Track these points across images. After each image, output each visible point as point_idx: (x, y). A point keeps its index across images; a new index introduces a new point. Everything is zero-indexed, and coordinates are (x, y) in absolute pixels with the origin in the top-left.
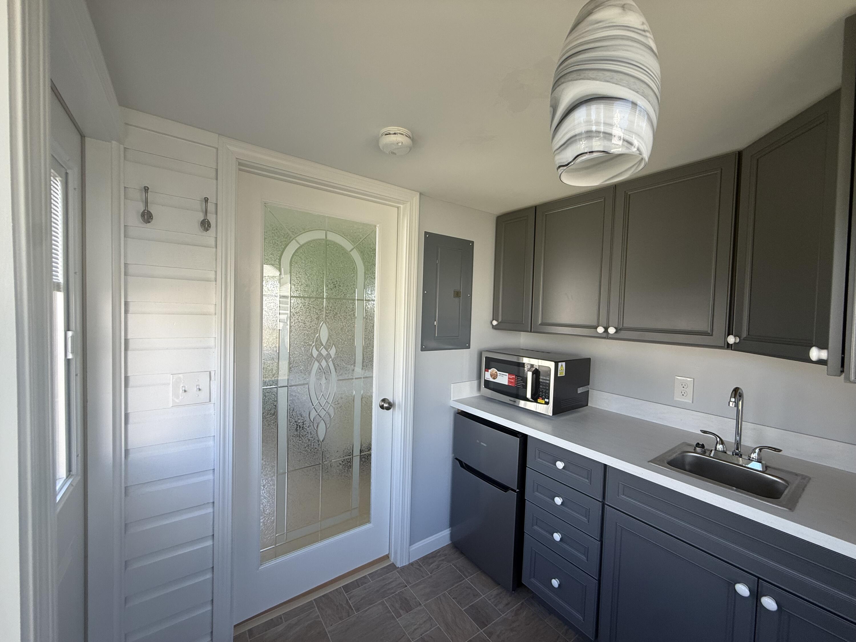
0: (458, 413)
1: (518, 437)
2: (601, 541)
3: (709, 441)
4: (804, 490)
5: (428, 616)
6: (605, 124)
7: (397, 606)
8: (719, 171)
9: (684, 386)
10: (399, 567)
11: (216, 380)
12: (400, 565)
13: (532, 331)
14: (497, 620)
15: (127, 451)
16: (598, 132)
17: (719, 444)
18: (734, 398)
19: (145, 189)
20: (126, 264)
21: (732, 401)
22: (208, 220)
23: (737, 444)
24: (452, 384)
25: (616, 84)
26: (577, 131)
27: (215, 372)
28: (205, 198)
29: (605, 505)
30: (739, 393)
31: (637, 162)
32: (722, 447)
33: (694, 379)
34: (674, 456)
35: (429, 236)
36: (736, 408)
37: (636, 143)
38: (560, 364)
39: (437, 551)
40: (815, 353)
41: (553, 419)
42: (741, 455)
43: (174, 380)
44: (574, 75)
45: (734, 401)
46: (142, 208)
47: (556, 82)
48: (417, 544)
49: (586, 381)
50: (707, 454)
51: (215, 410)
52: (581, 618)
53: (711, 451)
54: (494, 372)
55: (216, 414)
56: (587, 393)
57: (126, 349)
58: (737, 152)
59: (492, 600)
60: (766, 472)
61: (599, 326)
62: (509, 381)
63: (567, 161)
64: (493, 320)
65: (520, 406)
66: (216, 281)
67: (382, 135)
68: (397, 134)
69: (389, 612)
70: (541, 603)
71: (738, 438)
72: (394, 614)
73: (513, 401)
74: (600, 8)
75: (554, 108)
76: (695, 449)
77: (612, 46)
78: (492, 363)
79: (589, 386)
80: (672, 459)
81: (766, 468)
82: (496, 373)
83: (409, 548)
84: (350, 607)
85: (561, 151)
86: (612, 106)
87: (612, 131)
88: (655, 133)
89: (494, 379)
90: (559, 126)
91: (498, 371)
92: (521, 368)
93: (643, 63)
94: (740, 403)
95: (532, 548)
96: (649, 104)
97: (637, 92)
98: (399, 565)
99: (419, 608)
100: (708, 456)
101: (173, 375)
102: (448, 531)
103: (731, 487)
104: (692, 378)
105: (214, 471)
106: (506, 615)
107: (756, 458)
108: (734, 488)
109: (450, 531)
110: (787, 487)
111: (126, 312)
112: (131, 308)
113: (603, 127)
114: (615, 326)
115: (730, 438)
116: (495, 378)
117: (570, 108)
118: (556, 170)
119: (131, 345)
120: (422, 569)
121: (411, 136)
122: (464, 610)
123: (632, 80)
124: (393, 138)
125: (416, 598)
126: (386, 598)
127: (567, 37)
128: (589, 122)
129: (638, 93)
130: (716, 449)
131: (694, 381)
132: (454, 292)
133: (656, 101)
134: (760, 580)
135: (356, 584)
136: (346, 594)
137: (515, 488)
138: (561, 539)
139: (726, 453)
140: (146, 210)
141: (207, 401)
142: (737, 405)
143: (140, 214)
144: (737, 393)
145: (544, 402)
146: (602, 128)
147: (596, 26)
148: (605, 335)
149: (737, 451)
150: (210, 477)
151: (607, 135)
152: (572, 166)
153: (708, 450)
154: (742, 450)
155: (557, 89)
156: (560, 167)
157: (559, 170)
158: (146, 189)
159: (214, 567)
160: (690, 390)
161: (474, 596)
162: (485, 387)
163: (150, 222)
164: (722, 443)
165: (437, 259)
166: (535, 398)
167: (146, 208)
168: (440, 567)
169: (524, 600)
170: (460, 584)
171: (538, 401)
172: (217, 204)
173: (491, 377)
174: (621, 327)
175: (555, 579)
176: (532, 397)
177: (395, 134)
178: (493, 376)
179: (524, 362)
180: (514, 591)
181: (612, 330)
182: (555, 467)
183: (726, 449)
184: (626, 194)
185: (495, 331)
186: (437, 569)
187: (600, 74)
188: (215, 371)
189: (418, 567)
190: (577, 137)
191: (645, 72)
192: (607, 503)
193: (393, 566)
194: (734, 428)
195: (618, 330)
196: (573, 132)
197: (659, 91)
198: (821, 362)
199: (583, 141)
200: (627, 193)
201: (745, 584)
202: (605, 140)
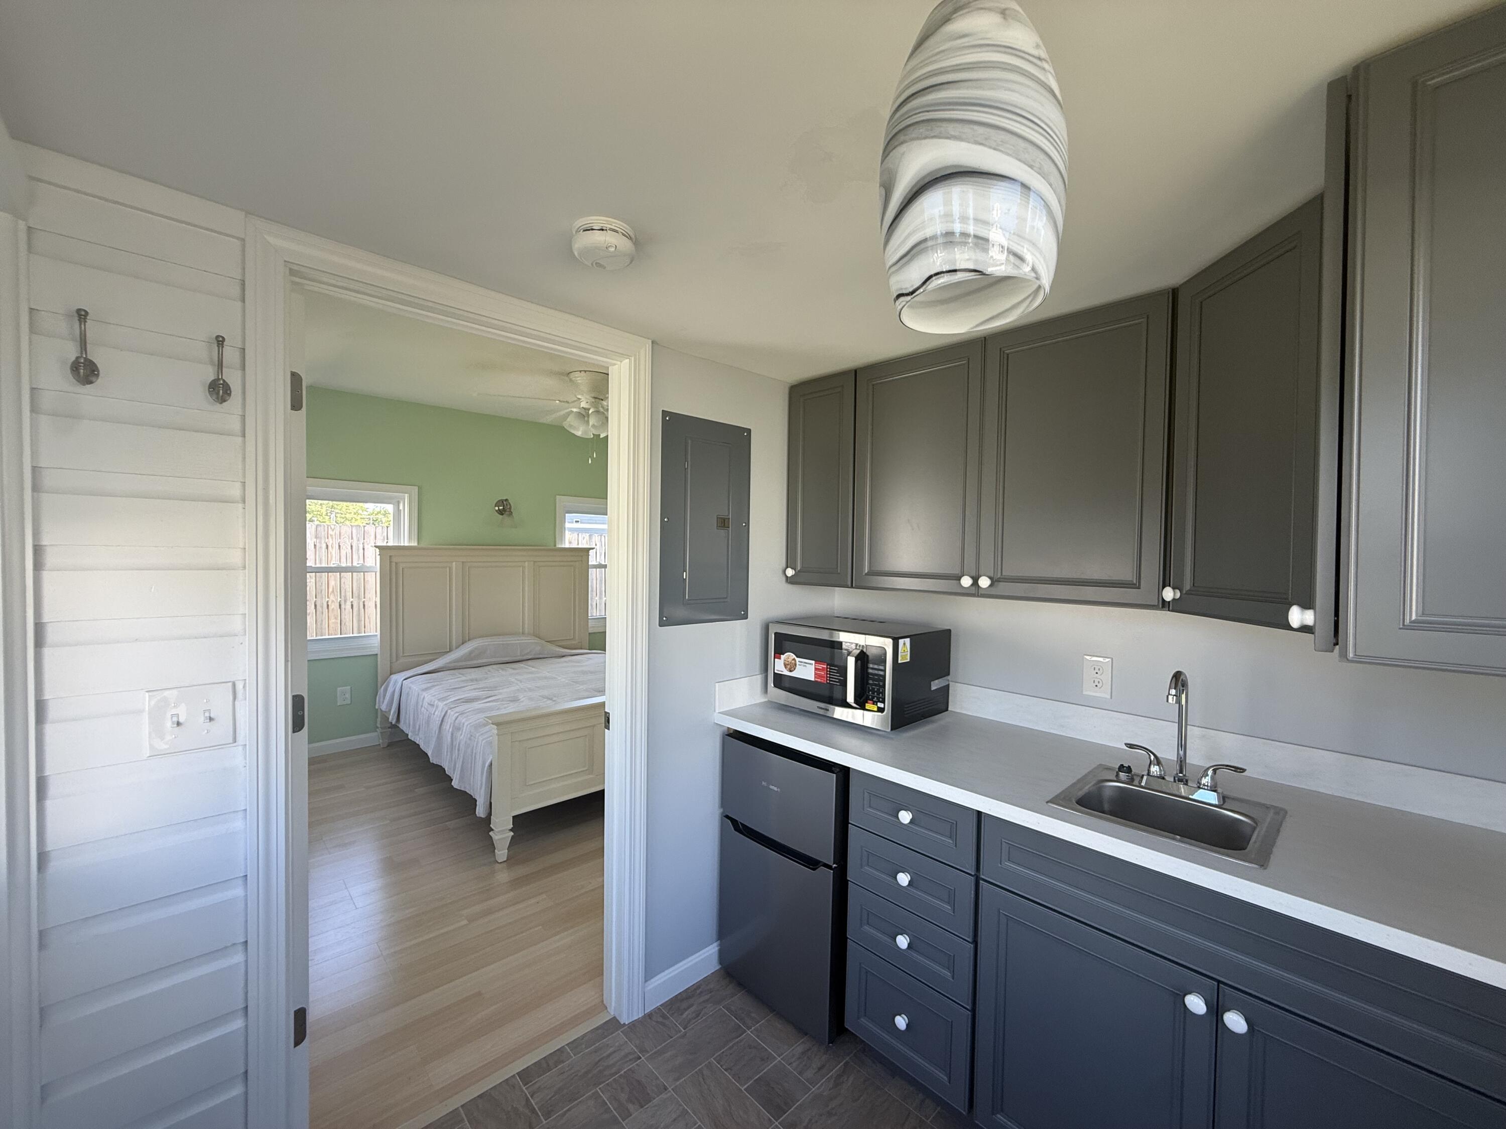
0: (729, 735)
1: (833, 772)
2: (975, 942)
3: (1138, 761)
4: (1278, 831)
5: (681, 1108)
6: (976, 220)
7: (623, 1097)
8: (1145, 320)
9: (1098, 672)
10: (627, 1023)
11: (247, 699)
12: (628, 1018)
13: (854, 585)
14: (803, 1099)
15: (43, 857)
16: (964, 235)
17: (1154, 765)
18: (1175, 689)
19: (80, 315)
20: (35, 469)
21: (1171, 695)
22: (224, 381)
23: (1181, 761)
24: (717, 684)
25: (995, 149)
26: (928, 232)
27: (245, 684)
28: (218, 337)
29: (981, 881)
30: (1182, 680)
31: (1029, 296)
32: (1158, 770)
33: (1112, 659)
34: (1086, 789)
35: (670, 419)
36: (1178, 705)
37: (1029, 257)
38: (901, 641)
39: (695, 987)
40: (1297, 616)
41: (892, 736)
42: (1187, 781)
43: (153, 703)
44: (922, 130)
45: (1174, 694)
46: (72, 352)
47: (891, 139)
48: (656, 978)
49: (944, 670)
50: (1136, 782)
51: (246, 759)
52: (945, 1078)
53: (1143, 776)
54: (790, 660)
55: (247, 765)
56: (946, 690)
57: (39, 643)
58: (1171, 290)
59: (794, 1065)
60: (1223, 807)
61: (963, 576)
62: (816, 674)
63: (912, 286)
64: (787, 567)
65: (835, 716)
66: (244, 502)
67: (578, 231)
68: (606, 230)
69: (608, 1110)
70: (879, 1059)
71: (1181, 753)
72: (616, 1114)
73: (823, 709)
74: (964, 11)
75: (888, 188)
76: (1117, 775)
77: (986, 80)
78: (787, 644)
79: (949, 678)
80: (1083, 794)
81: (1224, 798)
82: (793, 662)
83: (644, 987)
84: (533, 1111)
85: (900, 268)
86: (987, 189)
87: (989, 234)
88: (1060, 241)
89: (791, 671)
90: (896, 221)
91: (797, 657)
92: (836, 650)
93: (1040, 116)
94: (1184, 696)
95: (860, 964)
96: (1051, 189)
97: (1031, 167)
98: (625, 1020)
99: (664, 1096)
100: (1138, 784)
101: (150, 694)
102: (714, 948)
103: (1172, 835)
104: (1108, 658)
105: (246, 879)
106: (818, 1089)
107: (1209, 785)
108: (1178, 837)
109: (717, 946)
110: (1254, 829)
111: (38, 566)
112: (51, 559)
113: (974, 226)
114: (989, 575)
115: (1169, 753)
116: (793, 669)
117: (915, 190)
118: (893, 302)
119: (51, 635)
120: (667, 1022)
121: (633, 236)
122: (745, 1089)
123: (1022, 144)
124: (598, 238)
125: (657, 1078)
126: (601, 1086)
127: (907, 61)
128: (947, 216)
129: (1032, 169)
130: (1148, 774)
131: (1112, 662)
132: (717, 518)
133: (1062, 186)
134: (1222, 986)
135: (542, 1066)
136: (524, 1088)
137: (830, 862)
138: (909, 944)
139: (1163, 778)
140: (82, 357)
141: (229, 742)
142: (1179, 702)
143: (69, 364)
144: (1179, 681)
145: (876, 709)
146: (971, 229)
147: (959, 41)
148: (973, 590)
149: (1181, 775)
150: (239, 891)
151: (980, 241)
152: (919, 297)
153: (1138, 776)
154: (1188, 772)
155: (891, 154)
156: (899, 296)
157: (898, 302)
158: (82, 315)
159: (249, 1071)
160: (1106, 677)
161: (762, 1060)
162: (775, 686)
163: (91, 383)
164: (1158, 762)
165: (686, 460)
166: (861, 703)
167: (82, 353)
168: (701, 1015)
169: (848, 1058)
170: (738, 1042)
171: (867, 708)
172: (244, 349)
173: (786, 668)
174: (999, 575)
175: (900, 1015)
176: (856, 702)
177: (602, 230)
178: (789, 667)
179: (841, 640)
180: (832, 1043)
181: (984, 582)
182: (897, 820)
183: (1165, 773)
184: (1002, 353)
185: (790, 586)
186: (695, 1018)
187: (967, 129)
188: (245, 680)
189: (660, 1019)
190: (930, 243)
191: (1041, 130)
192: (983, 877)
193: (613, 1024)
194: (1174, 737)
195: (994, 582)
196: (923, 232)
197: (1066, 167)
198: (1305, 629)
199: (939, 252)
200: (1004, 352)
201: (1199, 994)
202: (977, 251)
